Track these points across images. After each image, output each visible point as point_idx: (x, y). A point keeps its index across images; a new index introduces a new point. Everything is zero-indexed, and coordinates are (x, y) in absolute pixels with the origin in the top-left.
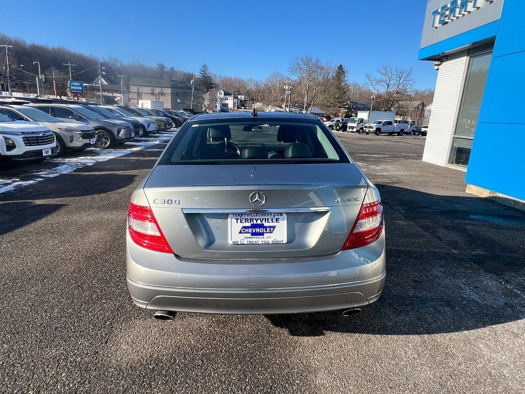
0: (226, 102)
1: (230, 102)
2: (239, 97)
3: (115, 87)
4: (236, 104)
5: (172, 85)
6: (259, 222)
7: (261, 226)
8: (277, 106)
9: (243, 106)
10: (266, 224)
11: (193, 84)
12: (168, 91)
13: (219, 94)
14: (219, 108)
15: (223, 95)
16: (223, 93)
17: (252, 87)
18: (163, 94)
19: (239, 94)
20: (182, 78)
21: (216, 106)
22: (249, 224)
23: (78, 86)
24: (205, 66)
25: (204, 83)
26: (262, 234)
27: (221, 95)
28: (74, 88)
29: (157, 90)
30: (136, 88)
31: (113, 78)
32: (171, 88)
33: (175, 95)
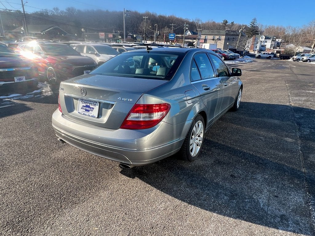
0: (265, 44)
1: (268, 44)
2: (277, 40)
3: (195, 36)
4: (273, 46)
5: (226, 33)
6: (88, 105)
7: (89, 107)
8: (307, 47)
9: (279, 46)
10: (91, 106)
11: (241, 32)
12: (223, 37)
13: (261, 38)
14: (258, 48)
15: (264, 38)
16: (264, 37)
17: (290, 32)
18: (219, 39)
19: (277, 38)
20: (237, 28)
21: (256, 47)
22: (85, 105)
23: (173, 36)
24: (255, 20)
25: (252, 31)
26: (88, 111)
27: (262, 39)
28: (170, 37)
29: (217, 37)
30: (204, 36)
31: (195, 31)
32: (225, 35)
33: (227, 40)
